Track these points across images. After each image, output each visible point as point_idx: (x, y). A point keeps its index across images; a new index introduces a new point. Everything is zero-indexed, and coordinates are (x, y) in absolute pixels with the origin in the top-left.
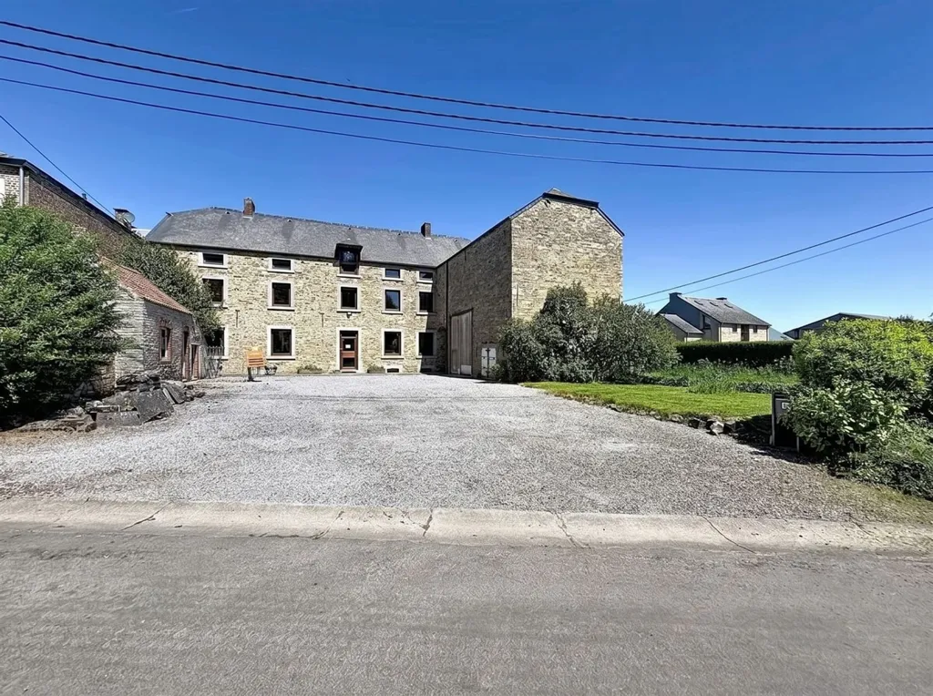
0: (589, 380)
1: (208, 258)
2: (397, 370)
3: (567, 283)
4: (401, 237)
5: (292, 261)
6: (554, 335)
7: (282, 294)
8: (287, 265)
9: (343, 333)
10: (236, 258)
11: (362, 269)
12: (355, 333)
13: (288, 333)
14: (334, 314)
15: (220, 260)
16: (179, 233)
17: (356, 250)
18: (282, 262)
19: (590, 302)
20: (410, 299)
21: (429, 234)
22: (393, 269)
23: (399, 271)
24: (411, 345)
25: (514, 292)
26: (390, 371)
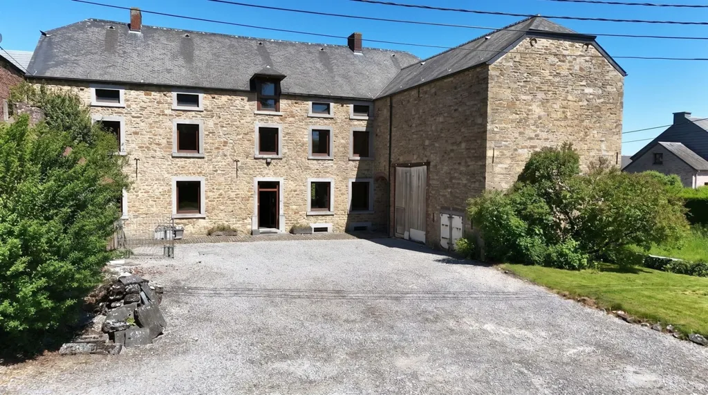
0: (581, 267)
1: (101, 95)
2: (325, 229)
3: (555, 142)
4: (324, 54)
5: (201, 96)
6: (540, 210)
7: (188, 138)
8: (195, 100)
9: (261, 184)
10: (133, 93)
11: (283, 103)
12: (276, 184)
13: (197, 185)
14: (250, 161)
15: (115, 96)
16: (65, 62)
17: (276, 79)
18: (188, 97)
19: (583, 167)
20: (341, 141)
21: (360, 49)
22: (322, 103)
23: (329, 105)
24: (341, 198)
25: (489, 153)
26: (317, 230)
